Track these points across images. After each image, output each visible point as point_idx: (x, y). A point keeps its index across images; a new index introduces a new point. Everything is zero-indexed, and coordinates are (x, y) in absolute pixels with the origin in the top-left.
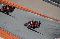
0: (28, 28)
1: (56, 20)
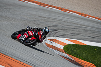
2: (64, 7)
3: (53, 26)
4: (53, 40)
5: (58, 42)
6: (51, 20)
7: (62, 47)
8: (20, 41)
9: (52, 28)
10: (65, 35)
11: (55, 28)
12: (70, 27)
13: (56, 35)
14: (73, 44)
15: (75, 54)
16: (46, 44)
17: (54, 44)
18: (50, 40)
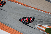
0: (24, 24)
1: (37, 9)
2: (46, 11)
4: (40, 26)
5: (43, 27)
7: (44, 29)
13: (42, 23)
14: (50, 28)
15: (50, 33)
16: (37, 27)
17: (41, 28)
18: (39, 26)
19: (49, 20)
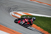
3: (15, 6)
4: (15, 13)
6: (14, 3)
7: (20, 17)
8: (20, 24)
9: (15, 7)
10: (21, 10)
11: (16, 7)
12: (24, 6)
13: (17, 10)
17: (16, 15)
18: (14, 13)
19: (25, 6)
